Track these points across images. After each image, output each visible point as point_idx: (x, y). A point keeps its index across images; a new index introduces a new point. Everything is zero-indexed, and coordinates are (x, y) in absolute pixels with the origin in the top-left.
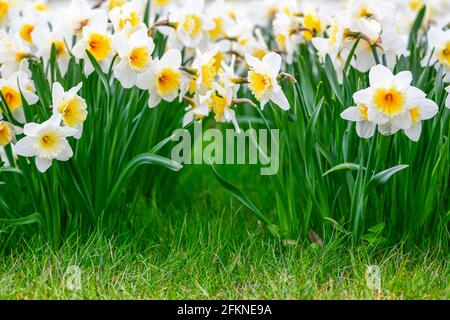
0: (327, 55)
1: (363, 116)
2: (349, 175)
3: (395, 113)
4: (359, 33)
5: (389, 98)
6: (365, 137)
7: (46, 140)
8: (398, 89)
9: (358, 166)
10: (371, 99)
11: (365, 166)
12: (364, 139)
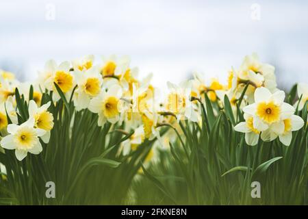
0: (226, 95)
1: (250, 128)
2: (240, 175)
3: (272, 121)
4: (248, 81)
5: (269, 111)
6: (252, 145)
7: (23, 138)
8: (275, 103)
9: (247, 168)
10: (256, 111)
11: (251, 167)
12: (250, 146)
